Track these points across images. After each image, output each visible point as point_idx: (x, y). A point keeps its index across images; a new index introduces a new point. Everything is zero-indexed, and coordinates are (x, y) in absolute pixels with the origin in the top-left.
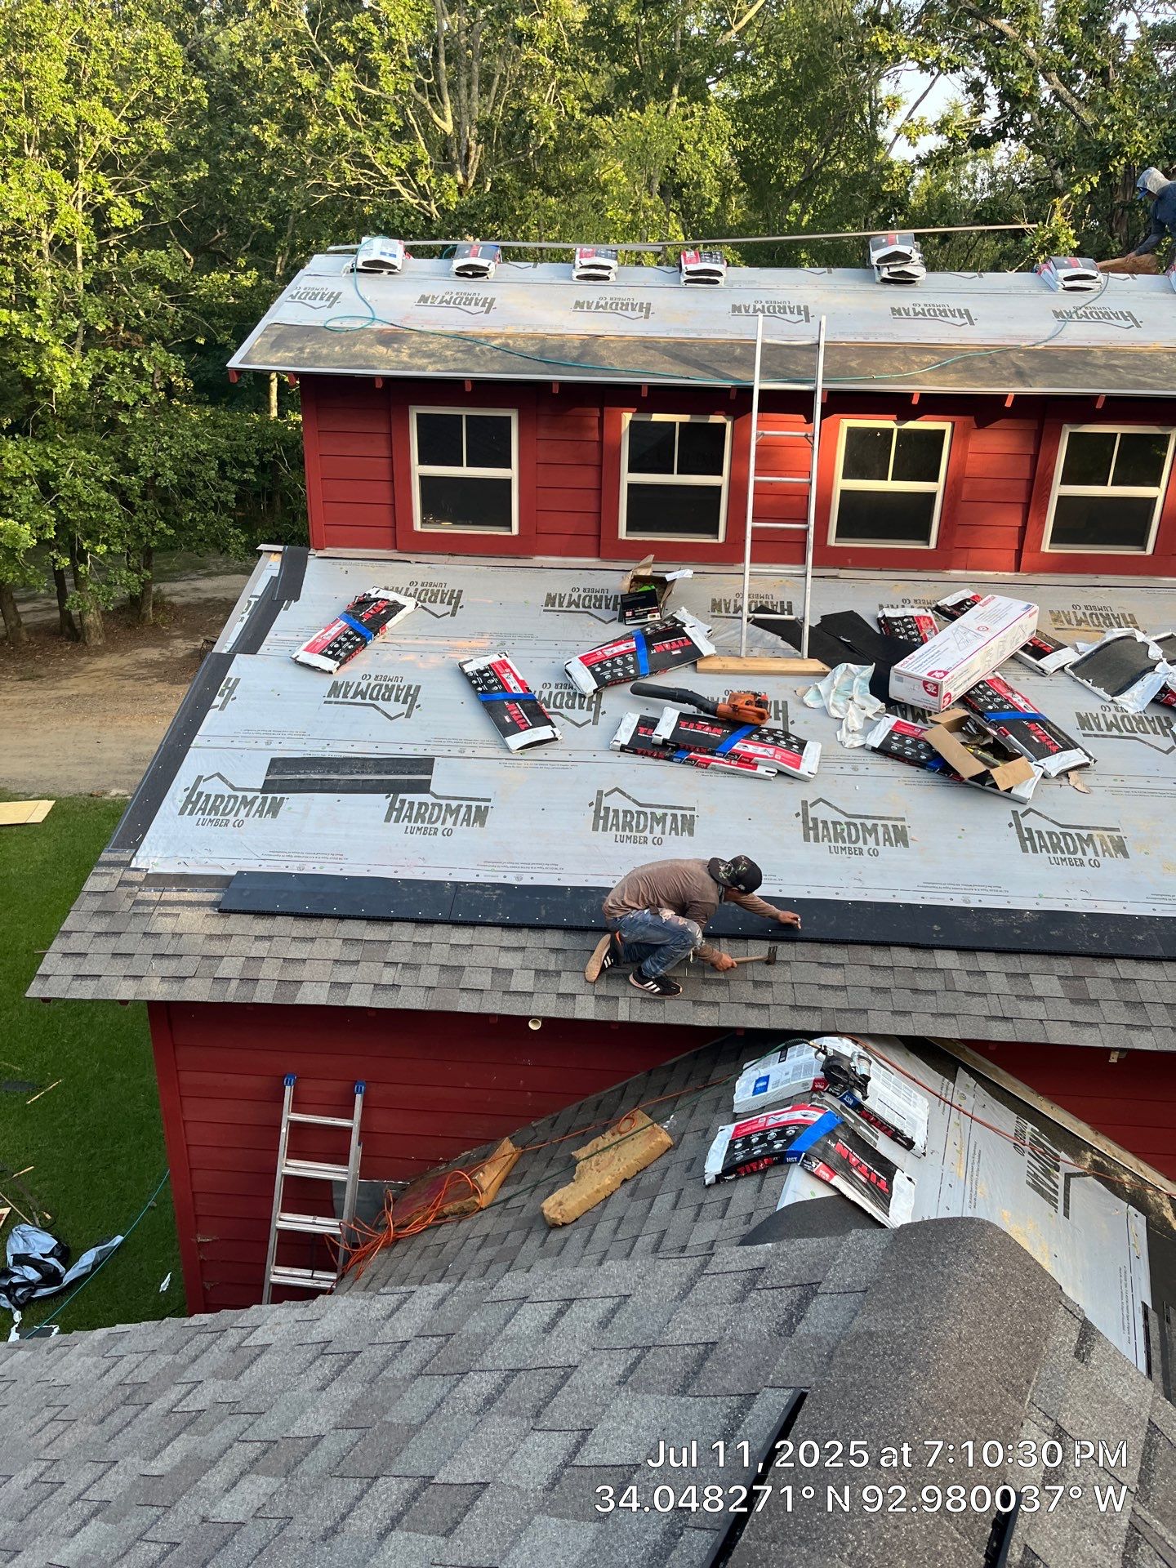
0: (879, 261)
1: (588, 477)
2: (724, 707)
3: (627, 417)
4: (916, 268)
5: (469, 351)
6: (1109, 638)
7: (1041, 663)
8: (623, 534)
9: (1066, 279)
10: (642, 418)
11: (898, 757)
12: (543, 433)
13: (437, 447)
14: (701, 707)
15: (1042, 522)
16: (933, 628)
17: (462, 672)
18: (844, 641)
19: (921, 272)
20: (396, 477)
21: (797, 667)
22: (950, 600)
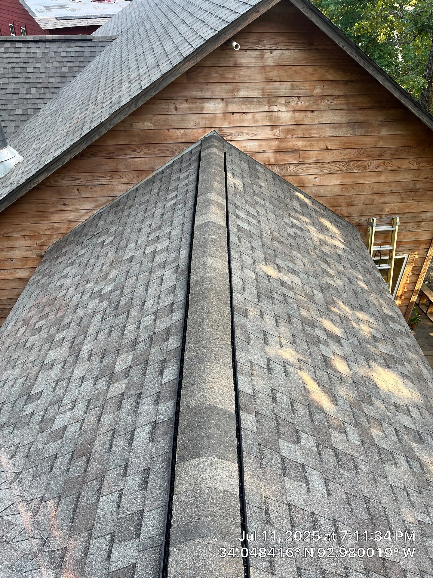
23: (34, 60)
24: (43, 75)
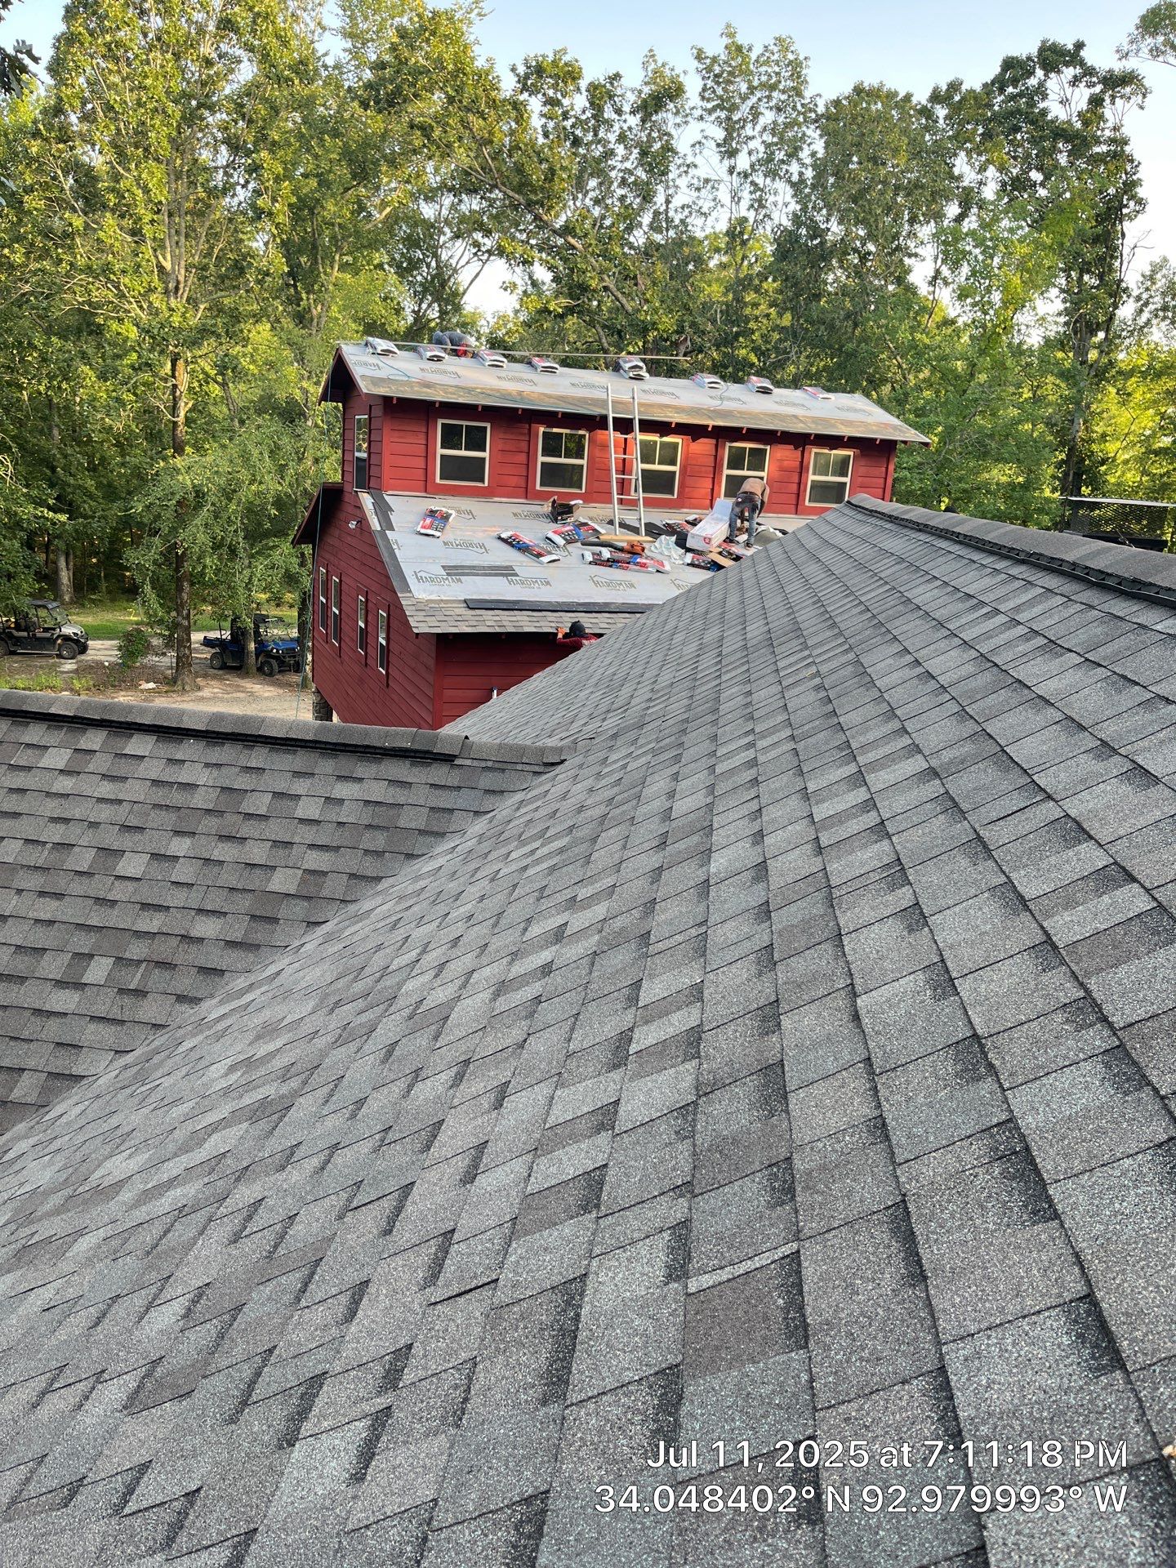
0: (629, 368)
1: (522, 458)
2: (627, 548)
3: (542, 429)
4: (644, 373)
8: (538, 487)
9: (710, 383)
10: (548, 430)
11: (698, 567)
12: (502, 436)
13: (451, 438)
14: (615, 549)
15: (720, 486)
16: (688, 527)
17: (500, 538)
18: (653, 531)
19: (647, 375)
20: (428, 455)
21: (643, 538)
22: (691, 518)
23: (169, 819)
24: (177, 898)
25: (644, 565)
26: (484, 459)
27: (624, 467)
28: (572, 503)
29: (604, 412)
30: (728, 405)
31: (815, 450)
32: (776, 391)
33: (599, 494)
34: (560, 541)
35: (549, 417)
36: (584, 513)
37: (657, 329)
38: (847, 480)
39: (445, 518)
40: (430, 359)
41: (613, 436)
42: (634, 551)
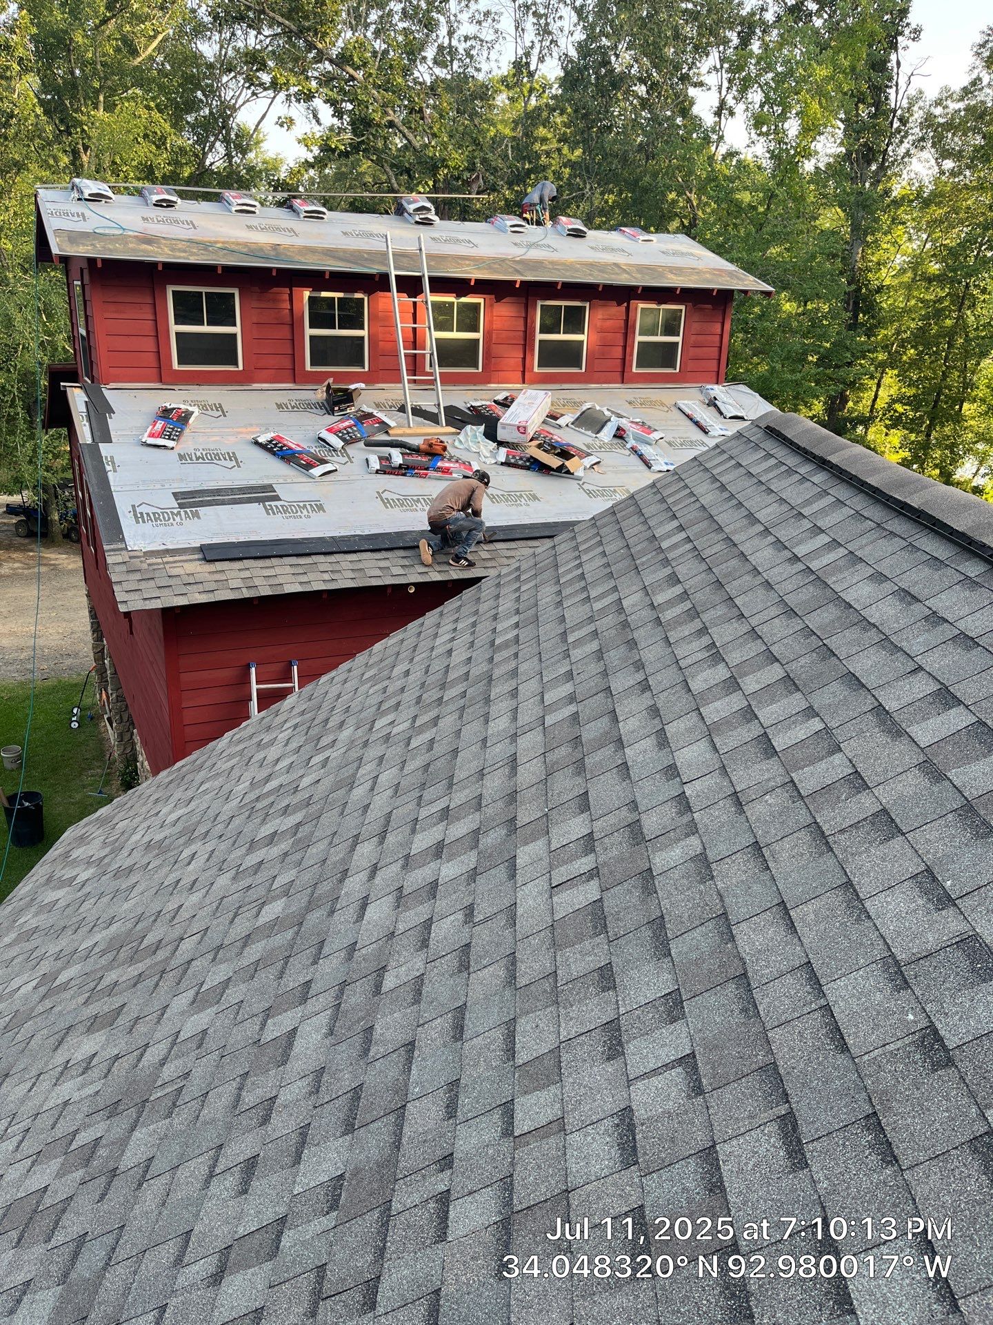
0: (414, 210)
1: (285, 332)
2: (423, 447)
3: (307, 294)
4: (432, 216)
5: (205, 249)
6: (584, 408)
7: (558, 422)
8: (308, 367)
9: (512, 226)
10: (315, 294)
11: (515, 466)
12: (255, 304)
13: (188, 310)
14: (409, 449)
15: (533, 355)
16: (498, 410)
17: (257, 443)
18: (457, 418)
19: (436, 218)
20: (159, 334)
21: (442, 431)
22: (500, 397)
25: (446, 471)
26: (235, 335)
27: (415, 341)
28: (352, 387)
29: (383, 269)
30: (534, 254)
31: (641, 305)
32: (591, 234)
33: (385, 372)
34: (337, 442)
35: (314, 279)
36: (368, 398)
37: (447, 166)
38: (679, 339)
39: (184, 418)
40: (158, 204)
41: (397, 300)
42: (434, 452)
